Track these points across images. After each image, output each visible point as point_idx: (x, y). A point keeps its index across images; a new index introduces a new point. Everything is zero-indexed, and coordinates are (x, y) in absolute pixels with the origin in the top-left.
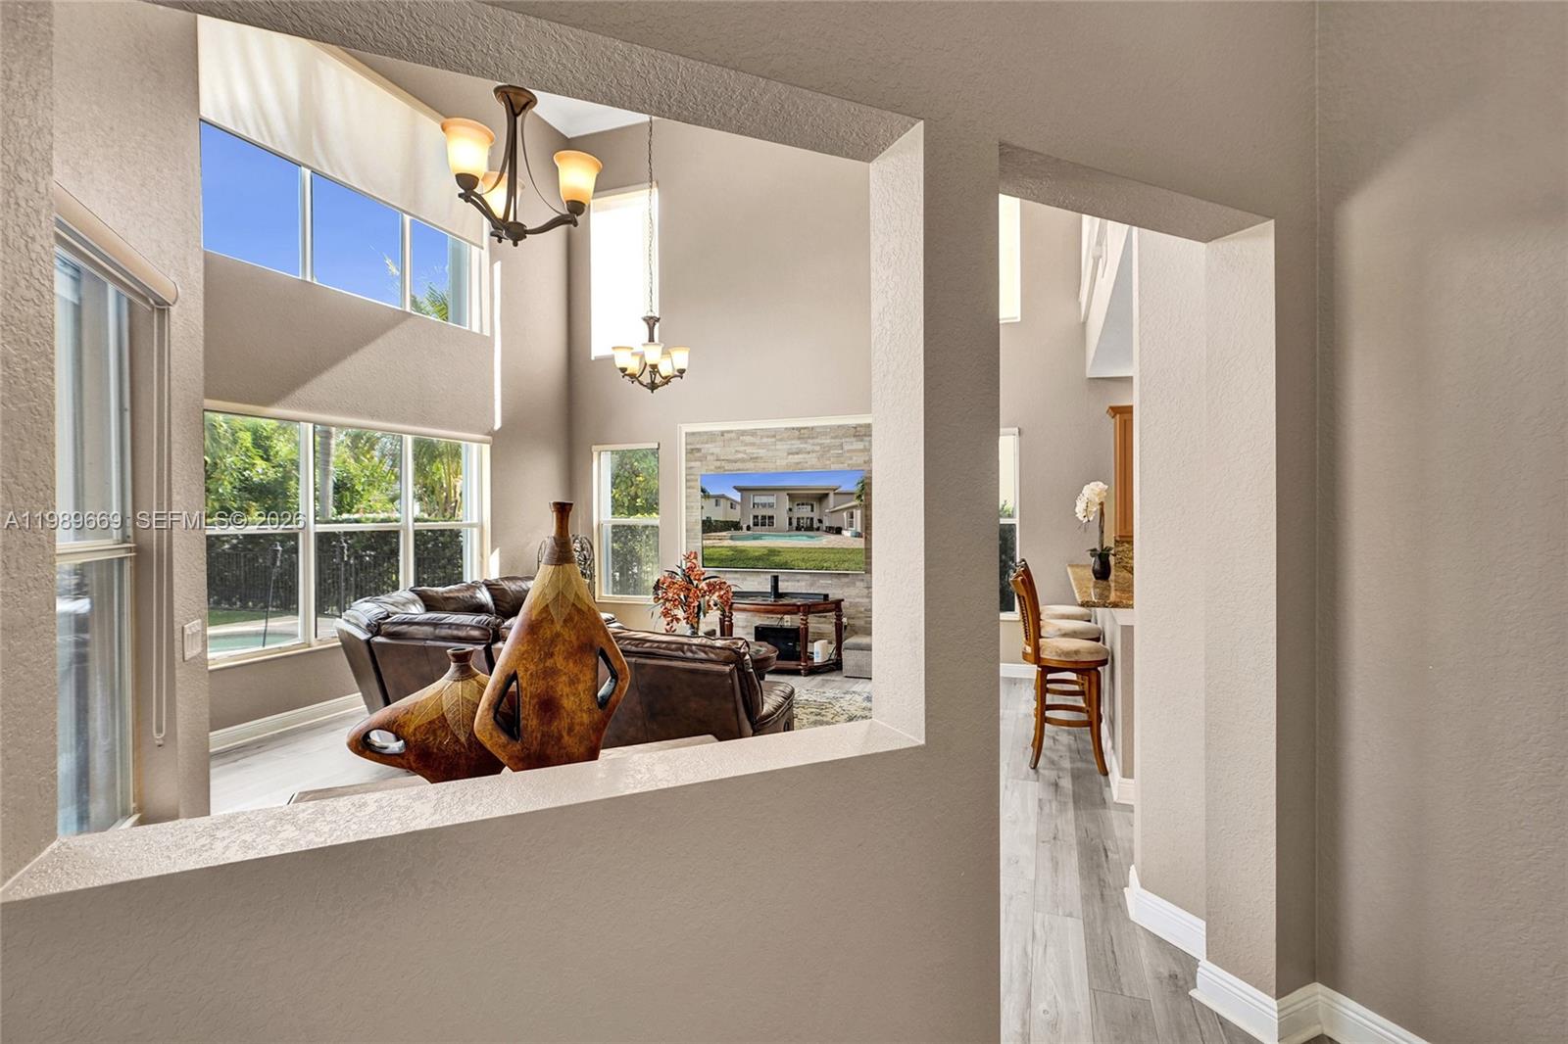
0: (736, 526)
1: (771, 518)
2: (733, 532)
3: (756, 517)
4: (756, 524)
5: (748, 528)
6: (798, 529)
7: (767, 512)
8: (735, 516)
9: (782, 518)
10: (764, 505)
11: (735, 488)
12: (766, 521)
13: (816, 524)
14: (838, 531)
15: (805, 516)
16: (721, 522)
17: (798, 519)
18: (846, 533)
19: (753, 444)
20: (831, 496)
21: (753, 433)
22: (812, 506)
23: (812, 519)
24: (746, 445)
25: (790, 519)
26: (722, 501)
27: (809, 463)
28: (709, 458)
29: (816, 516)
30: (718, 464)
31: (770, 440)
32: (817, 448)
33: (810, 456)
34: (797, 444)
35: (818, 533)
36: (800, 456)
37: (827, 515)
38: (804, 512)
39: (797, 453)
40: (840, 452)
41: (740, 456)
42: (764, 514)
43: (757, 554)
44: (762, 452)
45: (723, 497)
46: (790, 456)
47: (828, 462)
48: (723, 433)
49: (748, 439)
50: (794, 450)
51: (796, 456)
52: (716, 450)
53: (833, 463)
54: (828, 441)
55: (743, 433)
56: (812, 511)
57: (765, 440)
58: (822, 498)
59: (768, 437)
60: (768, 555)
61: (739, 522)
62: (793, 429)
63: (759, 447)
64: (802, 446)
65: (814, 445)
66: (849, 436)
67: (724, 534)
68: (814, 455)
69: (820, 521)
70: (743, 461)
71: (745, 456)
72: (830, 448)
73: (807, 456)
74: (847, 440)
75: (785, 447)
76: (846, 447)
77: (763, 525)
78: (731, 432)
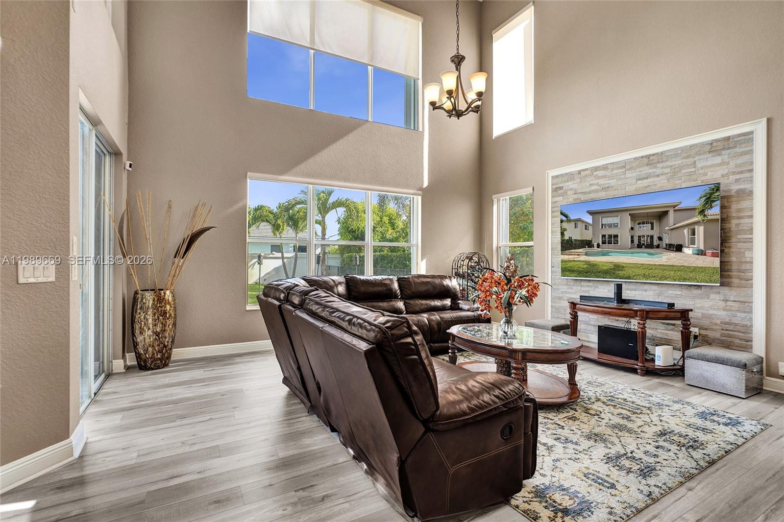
0: (588, 244)
1: (616, 236)
2: (587, 249)
3: (604, 236)
4: (604, 243)
5: (598, 246)
6: (640, 246)
7: (612, 232)
8: (588, 235)
9: (625, 237)
10: (610, 226)
11: (588, 212)
12: (611, 240)
13: (656, 242)
14: (679, 248)
15: (646, 234)
16: (579, 240)
17: (639, 237)
18: (687, 251)
19: (604, 177)
20: (671, 214)
21: (605, 167)
22: (652, 224)
23: (652, 237)
24: (599, 178)
25: (632, 237)
26: (579, 224)
27: (658, 185)
28: (569, 192)
29: (655, 234)
30: (576, 196)
31: (619, 171)
32: (667, 170)
33: (659, 179)
34: (647, 170)
35: (658, 250)
36: (649, 180)
37: (667, 232)
38: (645, 230)
39: (647, 178)
40: (694, 170)
41: (594, 188)
42: (610, 233)
43: (605, 268)
44: (613, 182)
45: (579, 220)
46: (639, 182)
47: (678, 182)
48: (579, 172)
49: (600, 173)
50: (642, 176)
51: (645, 181)
52: (575, 186)
53: (684, 182)
54: (680, 162)
55: (596, 169)
56: (652, 228)
57: (615, 172)
58: (662, 216)
59: (618, 168)
60: (614, 269)
61: (592, 241)
62: (642, 157)
63: (611, 177)
64: (650, 171)
65: (662, 168)
66: (705, 153)
67: (581, 250)
68: (664, 177)
69: (660, 239)
70: (596, 191)
71: (598, 187)
72: (681, 168)
73: (656, 179)
74: (701, 157)
75: (635, 174)
76: (699, 165)
77: (610, 243)
78: (587, 169)
